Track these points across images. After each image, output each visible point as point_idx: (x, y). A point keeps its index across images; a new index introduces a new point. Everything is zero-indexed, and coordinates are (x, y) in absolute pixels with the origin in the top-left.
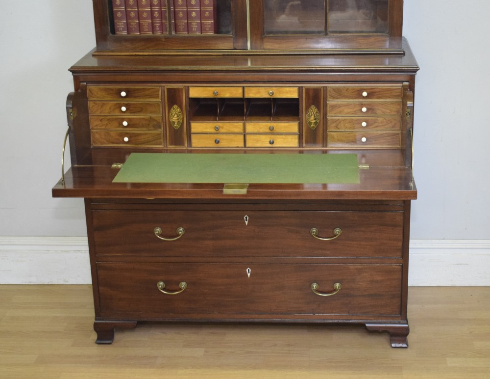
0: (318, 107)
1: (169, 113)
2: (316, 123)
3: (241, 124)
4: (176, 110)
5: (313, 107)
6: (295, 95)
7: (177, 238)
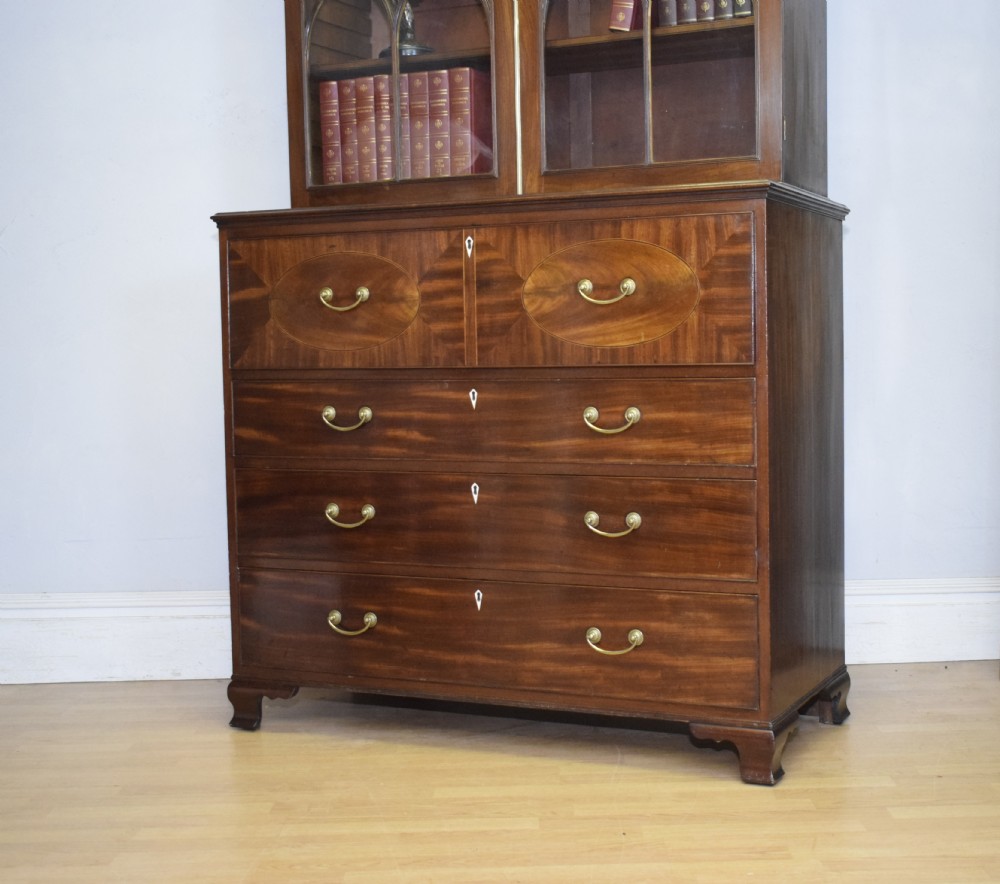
7: (361, 523)
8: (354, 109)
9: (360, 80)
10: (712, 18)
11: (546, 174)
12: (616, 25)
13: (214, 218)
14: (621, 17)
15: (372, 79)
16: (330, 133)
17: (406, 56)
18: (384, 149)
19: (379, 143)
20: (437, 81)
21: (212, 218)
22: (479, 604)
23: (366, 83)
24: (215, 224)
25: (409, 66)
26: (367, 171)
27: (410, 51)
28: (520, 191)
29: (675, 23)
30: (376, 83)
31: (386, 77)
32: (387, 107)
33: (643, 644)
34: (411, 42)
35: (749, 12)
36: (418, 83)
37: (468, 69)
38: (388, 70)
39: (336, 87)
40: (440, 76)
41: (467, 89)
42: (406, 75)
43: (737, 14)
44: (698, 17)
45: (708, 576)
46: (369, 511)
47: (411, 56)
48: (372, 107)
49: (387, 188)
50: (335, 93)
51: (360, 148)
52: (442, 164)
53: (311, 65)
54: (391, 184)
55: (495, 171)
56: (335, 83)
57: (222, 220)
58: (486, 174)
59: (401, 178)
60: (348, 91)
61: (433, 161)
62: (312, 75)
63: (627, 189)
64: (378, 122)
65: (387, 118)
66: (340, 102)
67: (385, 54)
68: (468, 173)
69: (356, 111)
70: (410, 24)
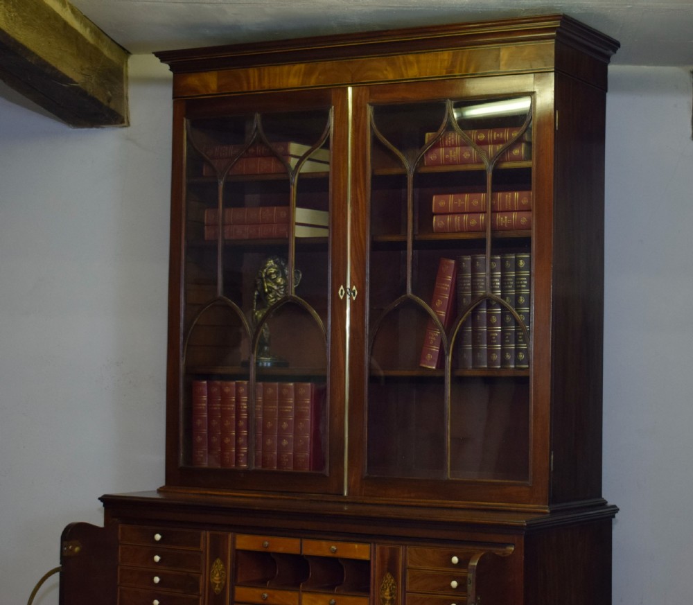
0: (394, 575)
1: (210, 571)
2: (391, 600)
3: (295, 595)
4: (218, 565)
5: (388, 576)
6: (365, 556)
8: (219, 405)
9: (224, 383)
10: (499, 367)
11: (366, 479)
12: (425, 364)
13: (101, 499)
14: (429, 356)
15: (234, 383)
16: (199, 422)
17: (263, 367)
18: (242, 441)
19: (238, 436)
20: (285, 391)
21: (99, 499)
23: (230, 386)
24: (102, 504)
25: (263, 376)
26: (228, 457)
27: (267, 362)
28: (346, 493)
29: (471, 367)
30: (237, 386)
31: (246, 383)
32: (245, 407)
34: (267, 354)
35: (527, 366)
36: (270, 391)
37: (309, 384)
38: (246, 377)
39: (206, 385)
40: (288, 388)
41: (308, 400)
42: (260, 384)
43: (517, 366)
44: (488, 364)
47: (267, 367)
48: (233, 405)
49: (243, 474)
50: (205, 390)
51: (222, 438)
52: (286, 458)
53: (187, 367)
54: (246, 472)
55: (327, 471)
56: (205, 382)
57: (108, 501)
58: (320, 472)
59: (253, 468)
60: (215, 390)
61: (279, 455)
62: (187, 374)
63: (429, 501)
64: (238, 418)
65: (244, 416)
66: (209, 398)
67: (246, 364)
68: (307, 470)
69: (221, 407)
70: (267, 340)
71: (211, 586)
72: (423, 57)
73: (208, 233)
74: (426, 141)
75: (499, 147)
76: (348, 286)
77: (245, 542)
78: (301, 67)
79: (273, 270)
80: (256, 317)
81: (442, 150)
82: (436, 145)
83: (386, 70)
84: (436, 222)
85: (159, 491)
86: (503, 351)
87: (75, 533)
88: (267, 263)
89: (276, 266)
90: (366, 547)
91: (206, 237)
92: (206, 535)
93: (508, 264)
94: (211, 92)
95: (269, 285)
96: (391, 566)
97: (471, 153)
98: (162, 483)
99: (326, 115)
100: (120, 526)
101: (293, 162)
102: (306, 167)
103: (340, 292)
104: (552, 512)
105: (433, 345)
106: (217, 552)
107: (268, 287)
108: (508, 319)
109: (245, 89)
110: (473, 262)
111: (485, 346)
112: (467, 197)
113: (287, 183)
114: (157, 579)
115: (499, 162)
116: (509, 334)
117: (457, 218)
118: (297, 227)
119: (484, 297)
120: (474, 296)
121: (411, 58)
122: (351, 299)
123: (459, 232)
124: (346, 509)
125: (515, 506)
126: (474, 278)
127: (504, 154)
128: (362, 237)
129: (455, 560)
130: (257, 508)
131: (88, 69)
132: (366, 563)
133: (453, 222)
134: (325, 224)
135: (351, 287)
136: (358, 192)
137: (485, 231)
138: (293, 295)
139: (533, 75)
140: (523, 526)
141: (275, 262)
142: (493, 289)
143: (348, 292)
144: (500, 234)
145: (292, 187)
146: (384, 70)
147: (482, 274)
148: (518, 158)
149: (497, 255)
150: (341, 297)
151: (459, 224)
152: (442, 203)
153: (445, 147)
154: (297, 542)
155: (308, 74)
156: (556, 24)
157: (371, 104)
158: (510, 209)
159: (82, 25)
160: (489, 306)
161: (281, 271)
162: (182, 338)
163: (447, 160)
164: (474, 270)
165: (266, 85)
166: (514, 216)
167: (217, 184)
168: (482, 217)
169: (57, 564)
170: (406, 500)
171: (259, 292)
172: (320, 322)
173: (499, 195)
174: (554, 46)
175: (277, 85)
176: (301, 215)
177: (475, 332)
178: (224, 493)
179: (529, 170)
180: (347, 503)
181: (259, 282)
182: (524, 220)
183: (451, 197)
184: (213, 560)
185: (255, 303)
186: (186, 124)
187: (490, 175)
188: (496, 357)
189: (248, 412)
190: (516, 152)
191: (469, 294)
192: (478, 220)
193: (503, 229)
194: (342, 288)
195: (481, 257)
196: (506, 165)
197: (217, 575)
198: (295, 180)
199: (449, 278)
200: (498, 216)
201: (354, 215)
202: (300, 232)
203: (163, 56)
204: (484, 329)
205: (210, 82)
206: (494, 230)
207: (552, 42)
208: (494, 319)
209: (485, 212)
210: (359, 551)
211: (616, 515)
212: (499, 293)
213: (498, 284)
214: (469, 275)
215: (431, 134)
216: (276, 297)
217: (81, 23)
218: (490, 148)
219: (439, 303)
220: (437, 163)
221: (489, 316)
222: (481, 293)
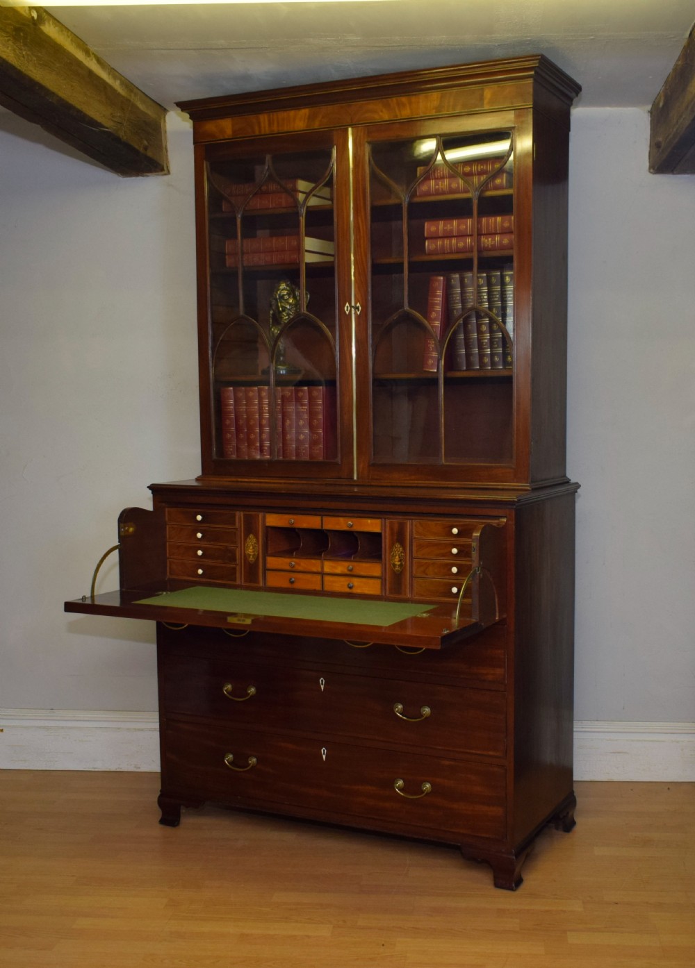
0: (403, 545)
1: (244, 544)
2: (401, 566)
3: (319, 562)
4: (252, 539)
5: (397, 545)
6: (377, 530)
7: (247, 698)
8: (245, 407)
9: (248, 388)
10: (489, 368)
11: (374, 465)
12: (428, 368)
14: (430, 362)
15: (256, 388)
16: (228, 422)
17: (280, 375)
18: (265, 436)
19: (261, 433)
20: (300, 394)
21: (148, 487)
22: (324, 757)
23: (252, 391)
24: (150, 491)
25: (280, 382)
26: (253, 452)
27: (283, 370)
28: (355, 478)
29: (465, 369)
30: (260, 391)
31: (266, 388)
32: (267, 408)
33: (431, 792)
34: (283, 363)
36: (288, 394)
37: (321, 388)
38: (268, 383)
39: (232, 391)
40: (302, 391)
41: (320, 402)
42: (279, 388)
44: (480, 366)
45: (474, 752)
46: (252, 690)
47: (283, 374)
48: (256, 407)
49: (267, 465)
50: (232, 395)
51: (248, 434)
52: (303, 450)
53: (215, 376)
54: (269, 462)
55: (339, 460)
56: (231, 388)
57: (156, 489)
58: (333, 461)
59: (276, 459)
60: (240, 395)
61: (297, 449)
62: (216, 381)
63: (427, 482)
64: (261, 417)
65: (267, 415)
66: (235, 401)
67: (266, 372)
68: (321, 459)
69: (246, 409)
70: (282, 352)
71: (246, 557)
72: (413, 99)
73: (229, 261)
74: (418, 175)
75: (483, 178)
76: (353, 304)
77: (273, 520)
78: (305, 112)
79: (285, 292)
80: (273, 334)
81: (432, 183)
82: (427, 178)
83: (382, 111)
84: (428, 245)
85: (197, 479)
86: (492, 355)
87: (129, 516)
88: (280, 286)
89: (288, 288)
90: (378, 521)
91: (227, 265)
92: (240, 515)
93: (494, 280)
94: (226, 137)
95: (283, 305)
96: (399, 537)
97: (458, 184)
98: (199, 473)
99: (329, 155)
100: (167, 509)
101: (301, 197)
102: (313, 202)
103: (346, 308)
104: (534, 490)
105: (432, 351)
106: (250, 529)
107: (282, 307)
108: (495, 327)
109: (257, 133)
110: (462, 280)
111: (476, 350)
112: (455, 223)
113: (297, 214)
114: (200, 553)
115: (483, 191)
116: (497, 340)
117: (447, 242)
118: (306, 254)
119: (472, 309)
120: (463, 308)
121: (404, 99)
122: (355, 313)
123: (448, 253)
124: (356, 490)
125: (500, 485)
126: (463, 293)
127: (488, 184)
128: (364, 260)
129: (455, 531)
130: (283, 492)
131: (120, 117)
132: (378, 535)
133: (443, 245)
134: (332, 253)
135: (356, 304)
136: (360, 221)
137: (472, 251)
138: (305, 312)
139: (513, 112)
140: (514, 501)
141: (287, 286)
142: (481, 303)
143: (353, 308)
144: (485, 254)
145: (301, 218)
146: (380, 112)
147: (470, 289)
148: (501, 187)
149: (483, 272)
150: (347, 313)
151: (448, 246)
152: (433, 229)
153: (435, 179)
154: (318, 518)
155: (312, 118)
156: (535, 64)
157: (369, 143)
158: (493, 231)
159: (110, 76)
160: (479, 317)
161: (291, 293)
162: (210, 352)
163: (436, 190)
164: (463, 286)
165: (275, 128)
166: (497, 238)
167: (235, 218)
168: (469, 240)
169: (117, 543)
170: (406, 482)
171: (273, 310)
172: (329, 334)
173: (484, 220)
174: (532, 85)
175: (286, 129)
176: (310, 243)
177: (467, 339)
178: (252, 480)
179: (510, 197)
180: (357, 485)
181: (274, 302)
182: (506, 241)
183: (441, 224)
184: (246, 536)
185: (271, 321)
186: (207, 167)
187: (475, 202)
188: (487, 360)
189: (269, 412)
190: (498, 181)
191: (459, 306)
192: (465, 243)
193: (487, 249)
194: (347, 304)
195: (469, 275)
196: (489, 193)
197: (251, 547)
198: (303, 211)
199: (439, 293)
200: (483, 239)
201: (357, 241)
202: (309, 258)
203: (183, 106)
204: (475, 335)
205: (225, 127)
206: (480, 251)
207: (531, 81)
208: (484, 328)
209: (471, 235)
210: (372, 525)
211: (579, 490)
212: (486, 305)
213: (486, 297)
214: (458, 290)
215: (422, 168)
216: (288, 315)
217: (109, 74)
218: (475, 179)
219: (434, 315)
220: (428, 194)
221: (479, 326)
222: (470, 305)
